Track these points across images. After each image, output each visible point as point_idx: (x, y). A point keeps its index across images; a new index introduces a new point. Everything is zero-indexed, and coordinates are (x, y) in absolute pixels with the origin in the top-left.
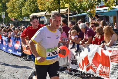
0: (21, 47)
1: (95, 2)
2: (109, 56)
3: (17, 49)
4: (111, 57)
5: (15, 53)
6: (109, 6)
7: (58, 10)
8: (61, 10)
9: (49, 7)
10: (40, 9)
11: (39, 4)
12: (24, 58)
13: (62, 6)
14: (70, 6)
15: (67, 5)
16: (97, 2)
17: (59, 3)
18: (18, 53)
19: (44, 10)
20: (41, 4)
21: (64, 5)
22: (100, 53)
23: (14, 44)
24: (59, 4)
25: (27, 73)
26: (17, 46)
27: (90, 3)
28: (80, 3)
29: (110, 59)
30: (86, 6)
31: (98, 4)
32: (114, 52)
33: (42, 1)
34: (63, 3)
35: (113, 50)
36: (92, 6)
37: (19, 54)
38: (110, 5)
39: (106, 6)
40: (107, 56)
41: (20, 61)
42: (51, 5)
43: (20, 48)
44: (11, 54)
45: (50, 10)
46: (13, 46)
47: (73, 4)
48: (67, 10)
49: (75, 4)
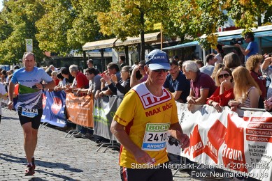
0: (65, 109)
1: (217, 20)
2: (243, 129)
3: (57, 114)
4: (247, 130)
5: (52, 123)
6: (245, 28)
7: (140, 35)
8: (146, 36)
9: (123, 30)
10: (105, 33)
11: (101, 24)
12: (71, 133)
13: (149, 28)
14: (165, 28)
15: (158, 26)
16: (219, 21)
17: (142, 21)
18: (58, 122)
19: (113, 36)
20: (105, 23)
21: (152, 26)
22: (225, 123)
23: (50, 103)
24: (143, 24)
25: (77, 163)
26: (57, 108)
27: (205, 22)
28: (185, 22)
29: (245, 135)
30: (199, 28)
31: (222, 24)
32: (254, 120)
33: (108, 18)
34: (151, 20)
35: (252, 116)
36: (210, 28)
37: (62, 123)
38: (246, 26)
39: (238, 28)
40: (239, 129)
41: (64, 137)
42: (126, 25)
43: (63, 112)
44: (44, 124)
45: (123, 36)
46: (48, 108)
47: (172, 24)
48: (159, 36)
49: (175, 25)
